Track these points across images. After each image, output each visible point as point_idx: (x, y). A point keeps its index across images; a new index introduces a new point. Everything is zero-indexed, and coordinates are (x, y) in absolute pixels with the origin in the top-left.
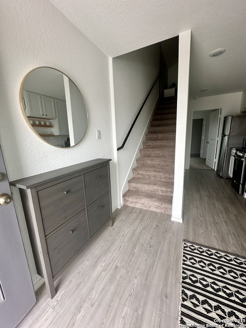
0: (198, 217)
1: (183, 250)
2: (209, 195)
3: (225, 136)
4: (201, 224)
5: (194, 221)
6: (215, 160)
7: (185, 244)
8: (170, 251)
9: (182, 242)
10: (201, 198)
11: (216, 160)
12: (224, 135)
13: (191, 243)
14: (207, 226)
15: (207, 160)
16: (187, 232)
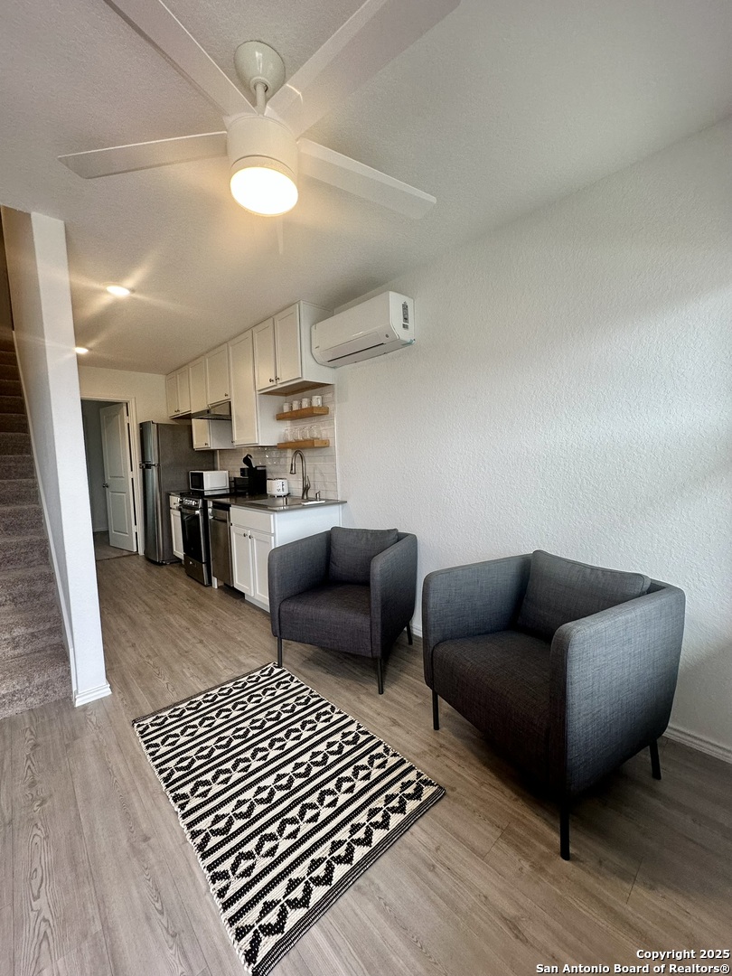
0: (145, 662)
1: (141, 740)
2: (148, 609)
3: (148, 466)
4: (156, 670)
5: (140, 674)
6: (134, 529)
7: (139, 726)
8: (110, 765)
9: (129, 727)
10: (133, 623)
11: (138, 529)
12: (145, 466)
13: (153, 714)
14: (170, 668)
15: (112, 532)
16: (132, 704)
